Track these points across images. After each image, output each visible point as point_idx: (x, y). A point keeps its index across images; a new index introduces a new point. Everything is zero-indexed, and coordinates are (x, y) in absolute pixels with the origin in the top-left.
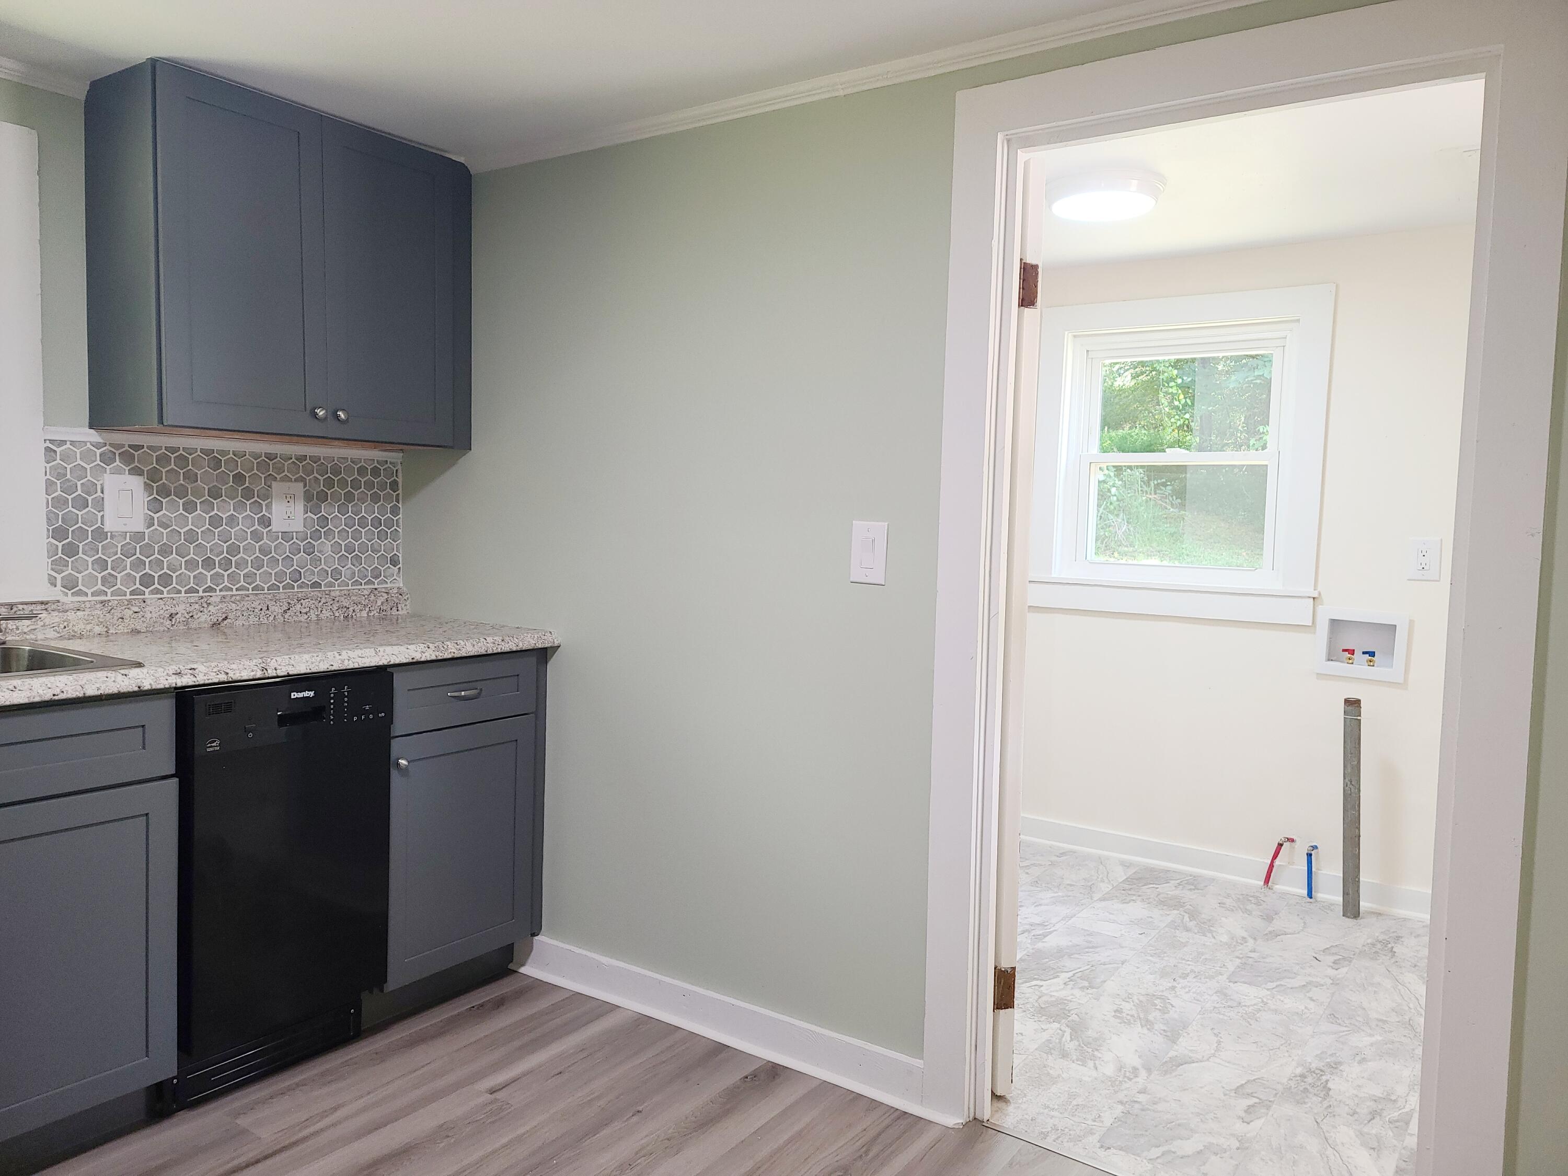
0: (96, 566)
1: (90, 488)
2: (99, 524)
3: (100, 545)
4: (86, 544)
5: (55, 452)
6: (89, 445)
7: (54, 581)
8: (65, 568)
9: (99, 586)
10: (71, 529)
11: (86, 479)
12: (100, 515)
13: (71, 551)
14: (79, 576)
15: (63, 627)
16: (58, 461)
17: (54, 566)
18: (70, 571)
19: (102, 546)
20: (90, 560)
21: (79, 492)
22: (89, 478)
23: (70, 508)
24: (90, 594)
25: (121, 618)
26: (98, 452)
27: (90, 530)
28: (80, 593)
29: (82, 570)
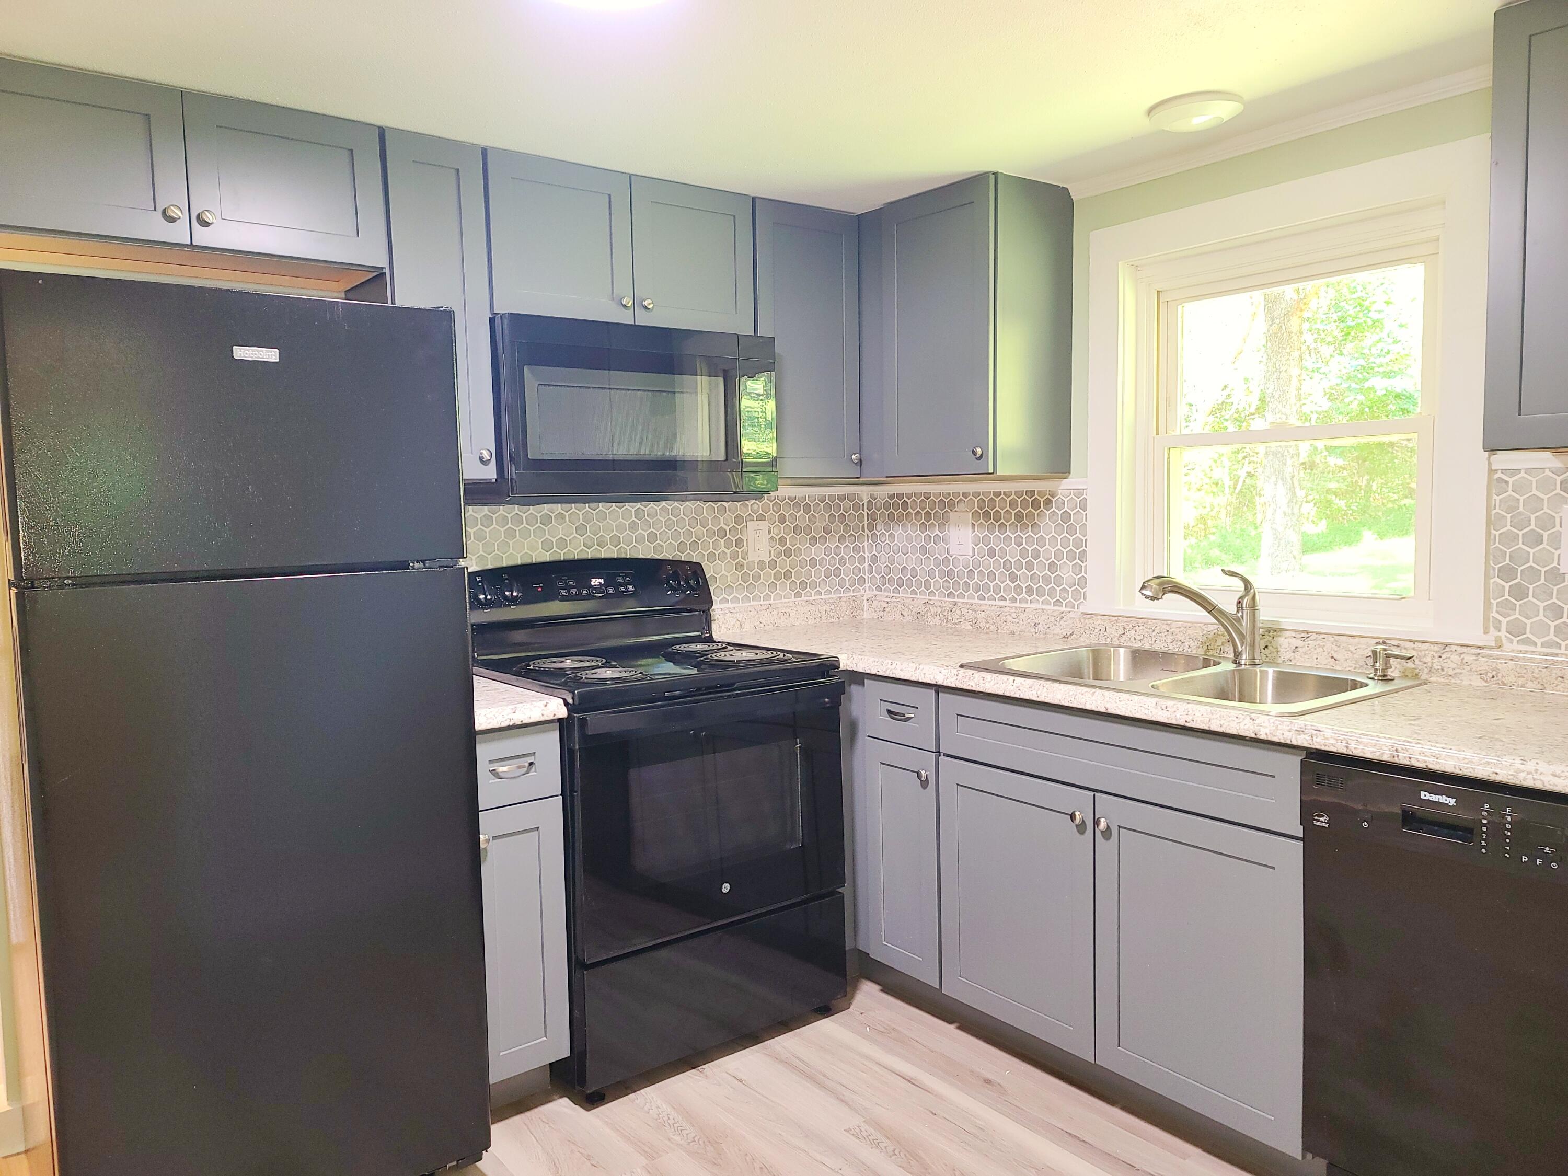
0: (1548, 613)
1: (1548, 522)
2: (1555, 564)
3: (1555, 588)
4: (1537, 586)
5: (1507, 482)
6: (1547, 472)
7: (1498, 625)
8: (1512, 612)
9: (1552, 635)
10: (1520, 569)
11: (1542, 512)
12: (1557, 553)
13: (1519, 593)
14: (1528, 622)
15: (1491, 676)
16: (1510, 492)
17: (1499, 609)
18: (1517, 616)
19: (1558, 590)
20: (1542, 605)
21: (1533, 526)
22: (1546, 510)
23: (1521, 545)
24: (1539, 645)
25: (1560, 677)
26: (1559, 479)
27: (1543, 570)
28: (1527, 642)
29: (1532, 616)
